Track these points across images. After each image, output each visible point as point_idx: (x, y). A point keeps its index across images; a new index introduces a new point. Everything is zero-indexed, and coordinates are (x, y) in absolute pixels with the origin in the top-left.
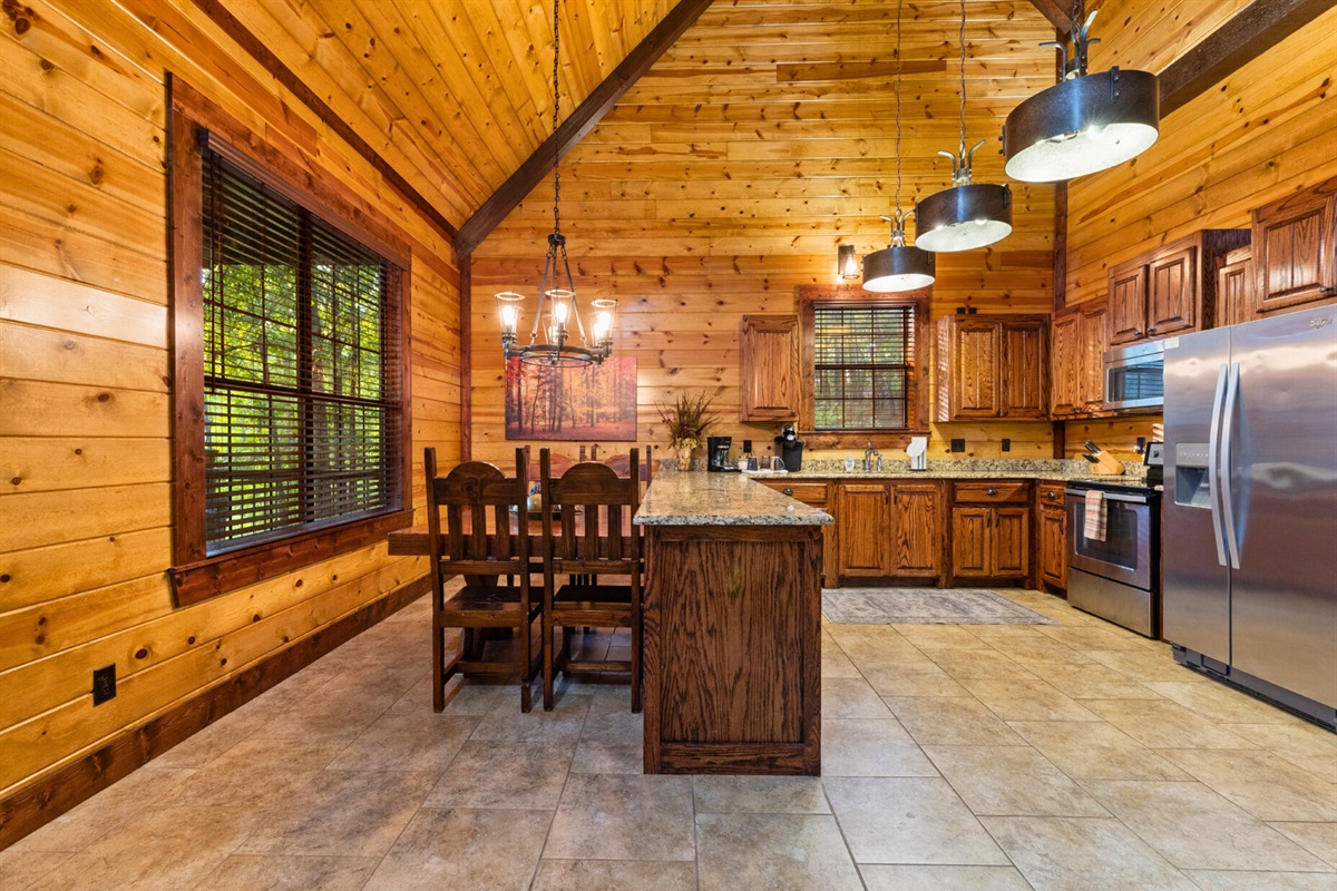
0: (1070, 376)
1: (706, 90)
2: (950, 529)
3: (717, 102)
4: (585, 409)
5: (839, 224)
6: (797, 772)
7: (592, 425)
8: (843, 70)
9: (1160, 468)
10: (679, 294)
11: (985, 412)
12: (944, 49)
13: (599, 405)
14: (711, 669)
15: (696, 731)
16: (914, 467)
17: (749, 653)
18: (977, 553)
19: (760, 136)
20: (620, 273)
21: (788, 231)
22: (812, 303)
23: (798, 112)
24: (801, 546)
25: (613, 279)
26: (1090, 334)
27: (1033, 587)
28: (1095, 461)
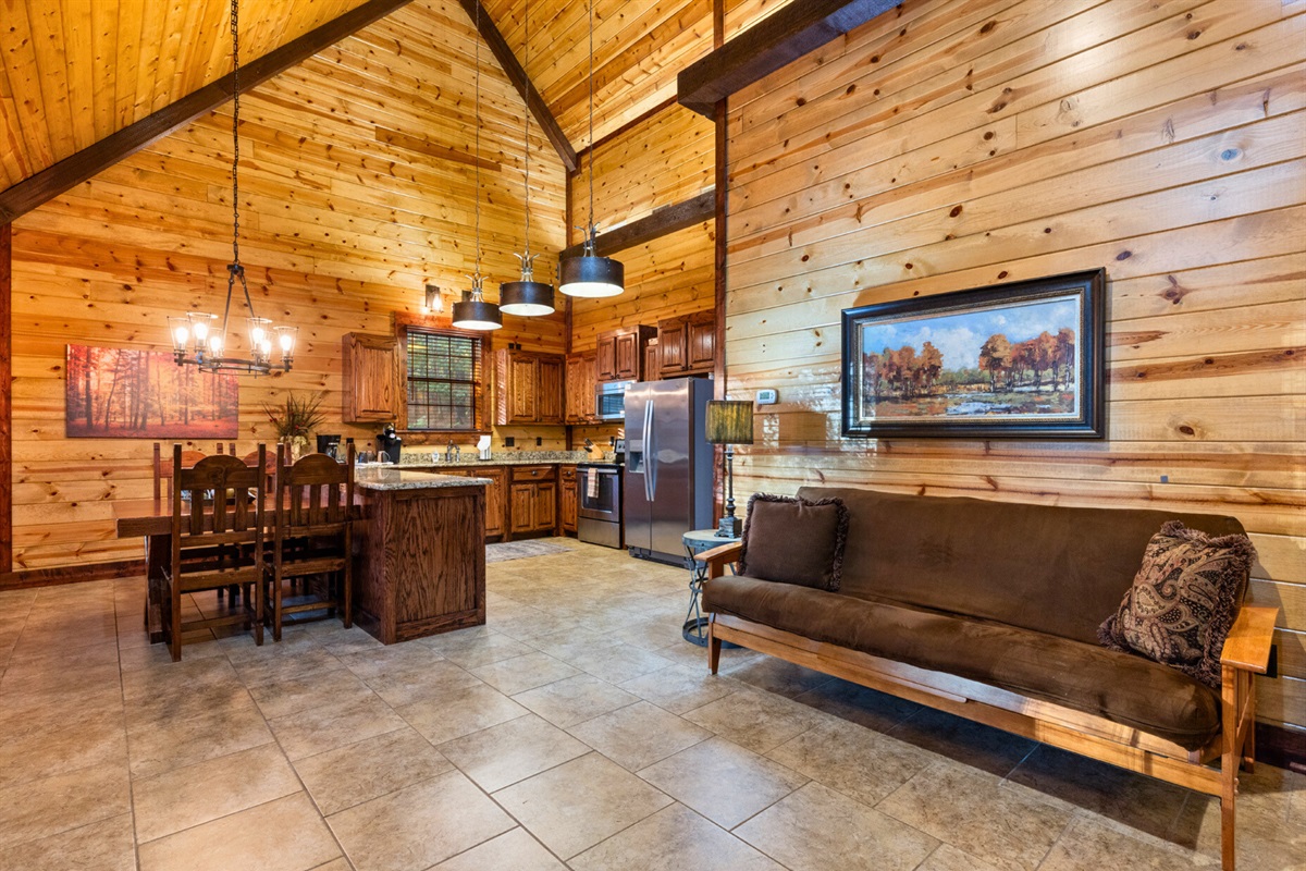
0: (577, 397)
1: (311, 126)
2: (510, 501)
3: (321, 140)
4: (177, 406)
5: (426, 267)
6: (474, 624)
7: (186, 423)
8: (429, 148)
9: (623, 454)
10: (283, 304)
11: (529, 419)
12: (499, 156)
13: (195, 403)
14: (425, 575)
15: (416, 614)
16: (482, 457)
17: (447, 563)
18: (526, 515)
19: (361, 180)
20: (218, 275)
21: (385, 265)
22: (404, 327)
23: (393, 170)
24: (475, 497)
25: (211, 280)
26: (587, 371)
27: (558, 535)
28: (590, 451)
